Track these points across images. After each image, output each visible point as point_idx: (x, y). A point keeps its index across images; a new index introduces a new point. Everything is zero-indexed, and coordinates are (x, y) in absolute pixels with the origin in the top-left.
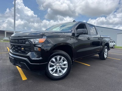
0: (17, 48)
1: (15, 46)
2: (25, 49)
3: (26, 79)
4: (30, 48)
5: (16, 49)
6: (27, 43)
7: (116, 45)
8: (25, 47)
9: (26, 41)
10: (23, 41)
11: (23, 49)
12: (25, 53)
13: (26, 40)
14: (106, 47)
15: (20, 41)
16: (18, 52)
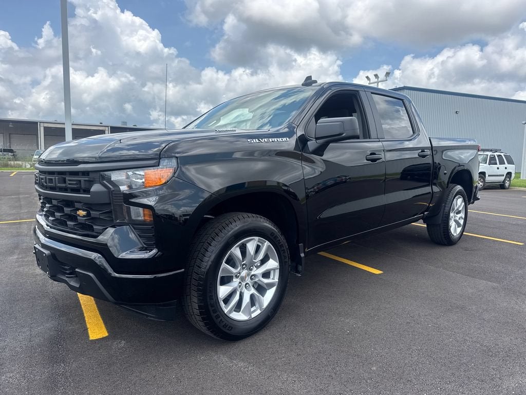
0: (60, 209)
1: (55, 202)
2: (88, 215)
3: (105, 334)
4: (110, 212)
5: (58, 214)
6: (96, 188)
7: (518, 174)
8: (89, 206)
9: (91, 183)
10: (80, 181)
11: (82, 213)
12: (92, 229)
13: (91, 175)
14: (459, 188)
15: (71, 181)
16: (66, 225)
